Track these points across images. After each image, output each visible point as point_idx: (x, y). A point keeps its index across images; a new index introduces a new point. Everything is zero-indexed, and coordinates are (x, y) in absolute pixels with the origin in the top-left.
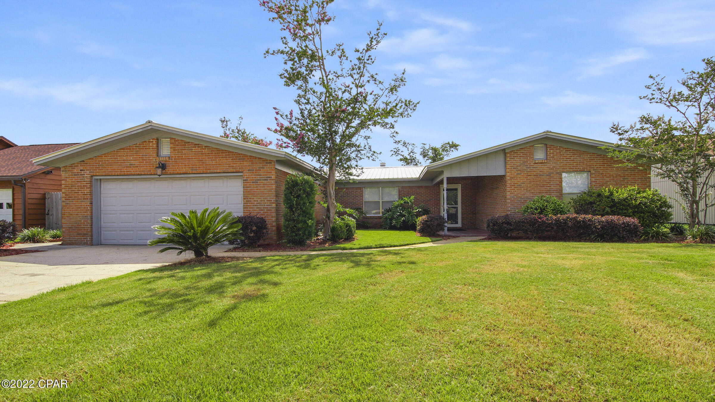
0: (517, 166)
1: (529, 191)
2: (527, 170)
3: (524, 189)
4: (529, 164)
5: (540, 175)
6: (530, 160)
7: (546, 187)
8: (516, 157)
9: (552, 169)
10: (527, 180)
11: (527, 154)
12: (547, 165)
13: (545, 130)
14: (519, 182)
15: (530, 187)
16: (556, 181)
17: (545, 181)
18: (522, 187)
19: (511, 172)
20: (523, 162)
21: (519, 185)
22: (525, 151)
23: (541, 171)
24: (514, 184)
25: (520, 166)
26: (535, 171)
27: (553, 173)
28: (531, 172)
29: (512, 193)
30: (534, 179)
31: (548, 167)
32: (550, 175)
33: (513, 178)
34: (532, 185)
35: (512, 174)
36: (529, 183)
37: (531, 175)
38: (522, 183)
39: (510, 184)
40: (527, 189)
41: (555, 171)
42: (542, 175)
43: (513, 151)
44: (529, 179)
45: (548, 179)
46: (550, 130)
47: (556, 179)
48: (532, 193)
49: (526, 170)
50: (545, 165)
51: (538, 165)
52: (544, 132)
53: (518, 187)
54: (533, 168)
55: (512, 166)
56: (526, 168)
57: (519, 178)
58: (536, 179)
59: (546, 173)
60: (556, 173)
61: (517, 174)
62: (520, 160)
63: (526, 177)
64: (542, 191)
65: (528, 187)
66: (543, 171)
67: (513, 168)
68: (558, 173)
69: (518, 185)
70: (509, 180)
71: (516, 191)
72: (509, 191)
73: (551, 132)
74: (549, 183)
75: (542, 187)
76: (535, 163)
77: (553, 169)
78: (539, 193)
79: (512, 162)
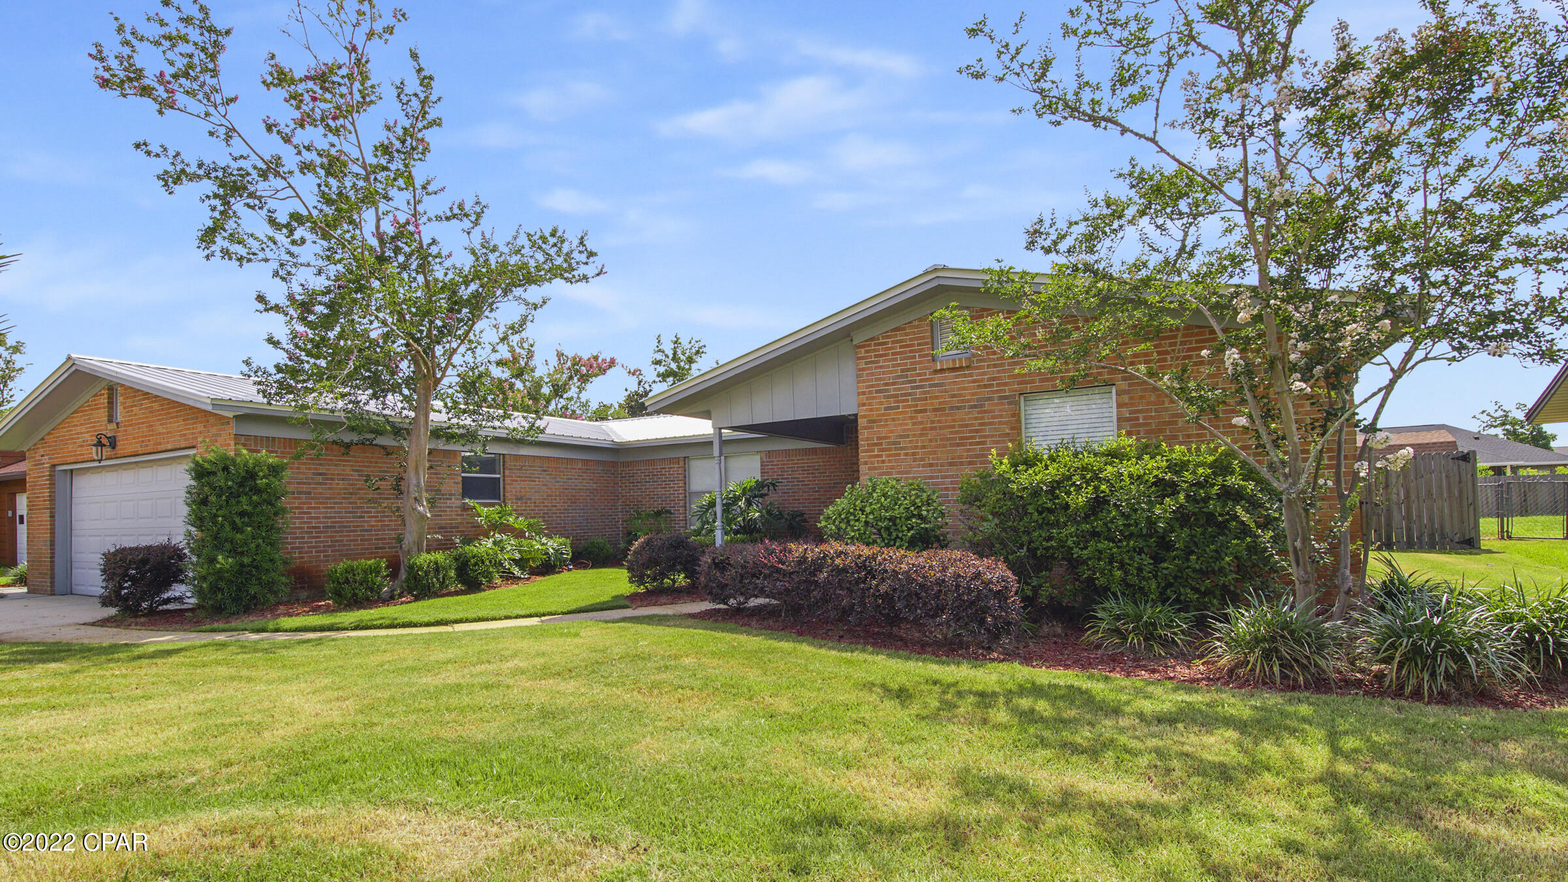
0: (887, 384)
1: (922, 459)
2: (915, 394)
3: (906, 454)
4: (919, 375)
5: (952, 408)
6: (920, 363)
7: (971, 444)
8: (881, 356)
9: (985, 386)
10: (914, 424)
11: (913, 345)
12: (971, 375)
13: (927, 265)
14: (892, 432)
15: (924, 447)
16: (1000, 423)
17: (967, 425)
18: (901, 449)
19: (870, 404)
20: (902, 371)
21: (894, 443)
22: (906, 335)
23: (953, 396)
24: (879, 438)
25: (894, 384)
26: (936, 397)
27: (990, 399)
28: (926, 399)
29: (875, 468)
30: (933, 422)
31: (974, 381)
32: (982, 406)
33: (874, 421)
34: (931, 441)
35: (871, 410)
36: (921, 435)
37: (925, 411)
38: (901, 436)
39: (868, 439)
40: (914, 454)
41: (997, 391)
42: (958, 408)
43: (872, 339)
44: (921, 423)
45: (976, 419)
46: (941, 262)
47: (1001, 416)
48: (931, 465)
49: (910, 394)
50: (965, 376)
51: (945, 378)
52: (926, 273)
53: (889, 450)
54: (931, 386)
55: (872, 386)
56: (913, 388)
57: (893, 420)
58: (939, 421)
59: (968, 401)
60: (1001, 398)
61: (886, 409)
62: (894, 366)
63: (911, 418)
64: (960, 457)
65: (916, 447)
66: (960, 395)
67: (877, 392)
68: (1005, 397)
69: (889, 443)
70: (865, 428)
71: (883, 462)
72: (866, 463)
73: (945, 268)
74: (977, 431)
75: (958, 445)
76: (936, 372)
77: (991, 386)
78: (951, 464)
79: (872, 374)
